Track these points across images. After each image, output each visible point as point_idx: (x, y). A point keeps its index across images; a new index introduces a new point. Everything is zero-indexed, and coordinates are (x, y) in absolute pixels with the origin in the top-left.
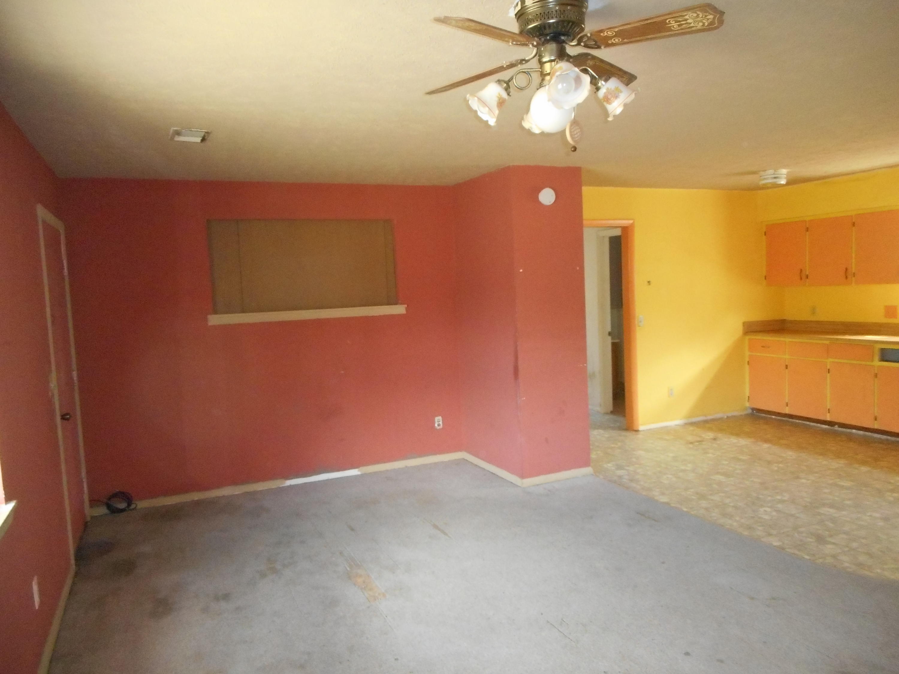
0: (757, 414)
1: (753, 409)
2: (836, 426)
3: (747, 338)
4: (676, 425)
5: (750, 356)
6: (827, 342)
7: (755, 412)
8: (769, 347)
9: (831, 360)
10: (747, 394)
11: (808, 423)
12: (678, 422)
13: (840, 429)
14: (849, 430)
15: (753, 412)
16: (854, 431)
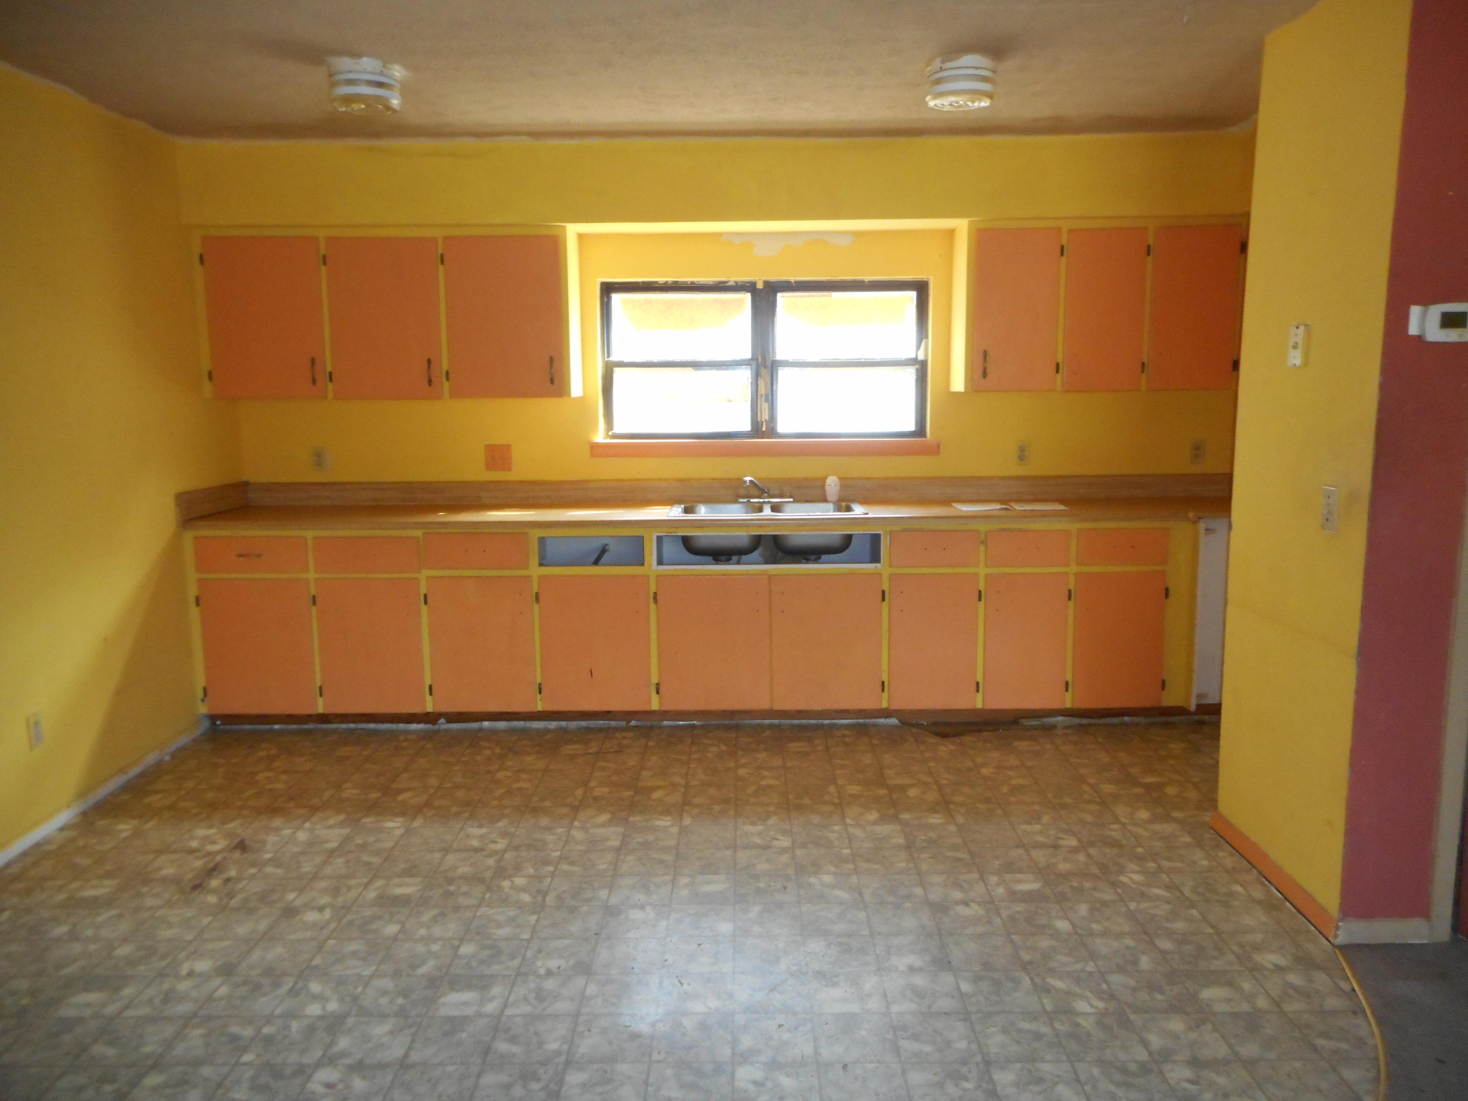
0: (228, 727)
1: (213, 718)
2: (442, 720)
3: (189, 537)
4: (62, 829)
5: (201, 582)
6: (418, 533)
7: (218, 723)
8: (259, 556)
9: (426, 573)
10: (200, 680)
11: (372, 726)
12: (64, 817)
13: (454, 726)
14: (475, 725)
15: (216, 725)
16: (486, 724)
